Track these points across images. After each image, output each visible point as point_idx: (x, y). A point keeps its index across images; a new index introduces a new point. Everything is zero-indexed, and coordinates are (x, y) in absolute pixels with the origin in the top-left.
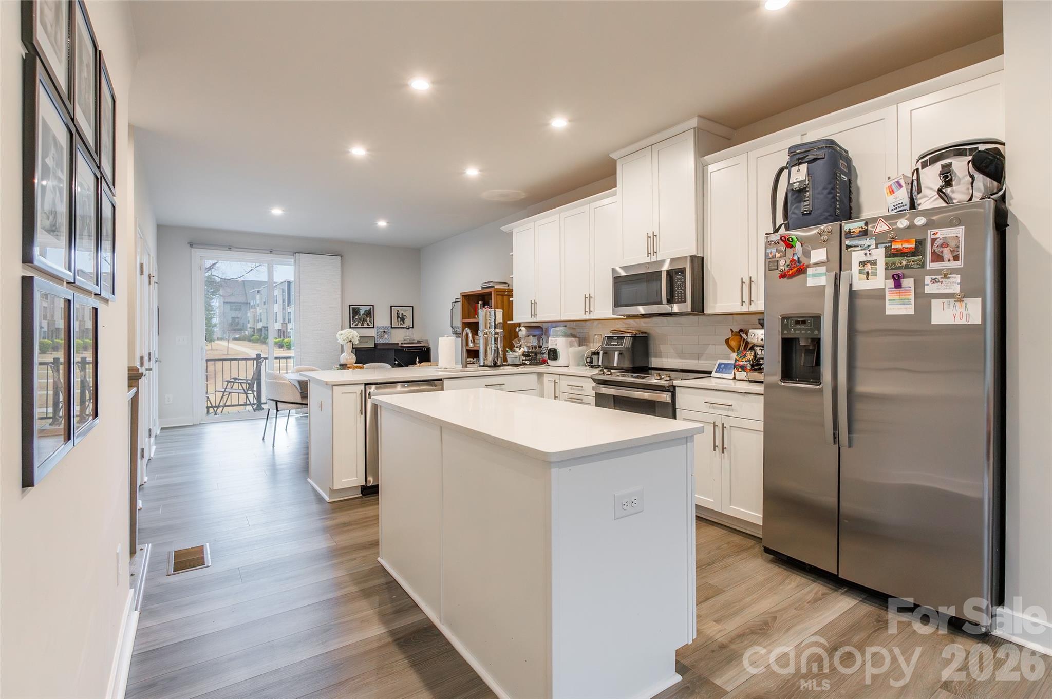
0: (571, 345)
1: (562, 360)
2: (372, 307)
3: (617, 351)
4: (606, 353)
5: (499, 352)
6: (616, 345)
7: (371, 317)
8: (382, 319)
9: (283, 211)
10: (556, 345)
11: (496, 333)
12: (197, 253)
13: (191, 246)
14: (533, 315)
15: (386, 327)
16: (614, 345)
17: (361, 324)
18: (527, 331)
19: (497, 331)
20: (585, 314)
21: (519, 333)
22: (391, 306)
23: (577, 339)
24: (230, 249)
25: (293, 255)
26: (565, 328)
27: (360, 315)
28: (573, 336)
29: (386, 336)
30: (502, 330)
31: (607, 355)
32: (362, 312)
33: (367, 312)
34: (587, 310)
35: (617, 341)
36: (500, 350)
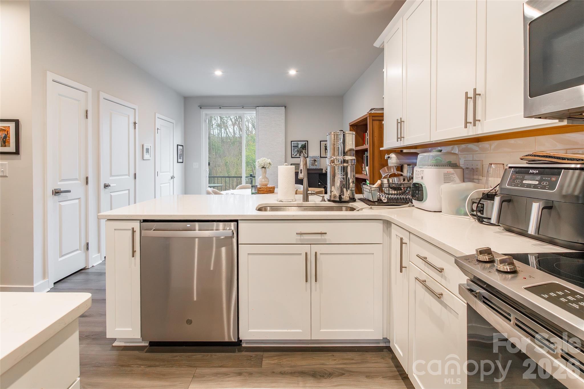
0: (447, 179)
1: (429, 202)
2: (307, 142)
3: (537, 200)
4: (509, 201)
5: (349, 184)
6: (535, 186)
7: (306, 150)
8: (314, 151)
9: (223, 72)
10: (422, 178)
11: (345, 161)
12: (204, 112)
13: (201, 108)
14: (400, 138)
15: (316, 157)
16: (529, 186)
17: (299, 155)
18: (398, 158)
19: (347, 158)
20: (466, 127)
21: (389, 161)
22: (321, 141)
23: (459, 171)
24: (220, 108)
25: (255, 109)
26: (439, 153)
27: (298, 148)
28: (454, 166)
29: (316, 163)
30: (354, 158)
31: (511, 203)
32: (300, 146)
33: (303, 146)
34: (470, 119)
35: (539, 178)
36: (351, 181)
